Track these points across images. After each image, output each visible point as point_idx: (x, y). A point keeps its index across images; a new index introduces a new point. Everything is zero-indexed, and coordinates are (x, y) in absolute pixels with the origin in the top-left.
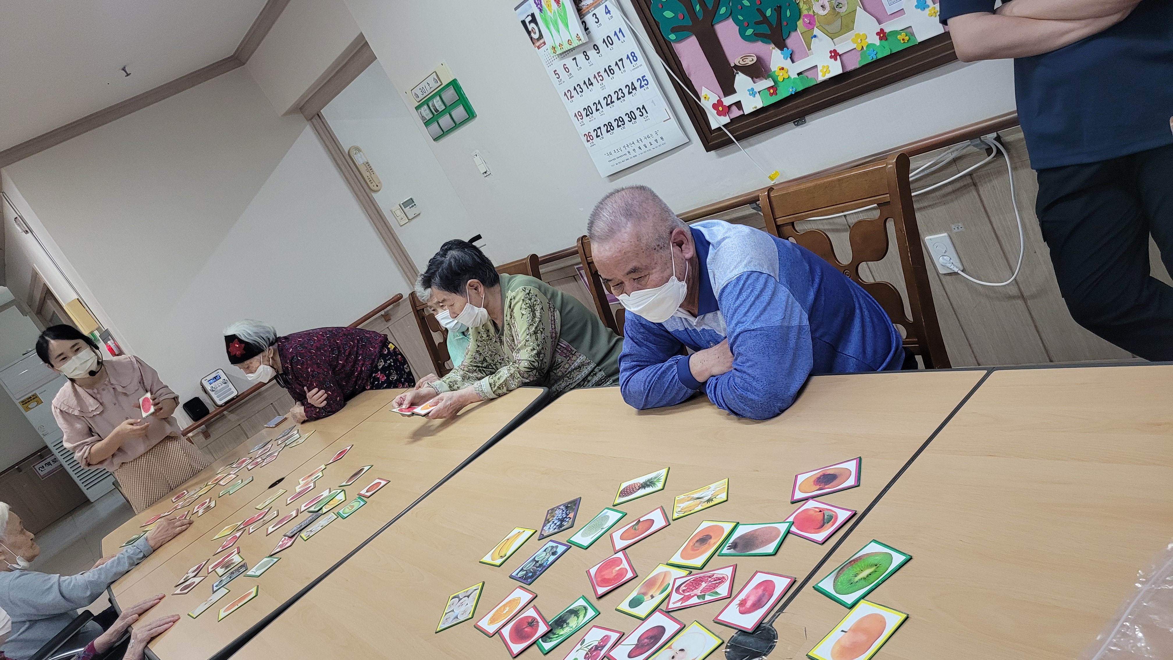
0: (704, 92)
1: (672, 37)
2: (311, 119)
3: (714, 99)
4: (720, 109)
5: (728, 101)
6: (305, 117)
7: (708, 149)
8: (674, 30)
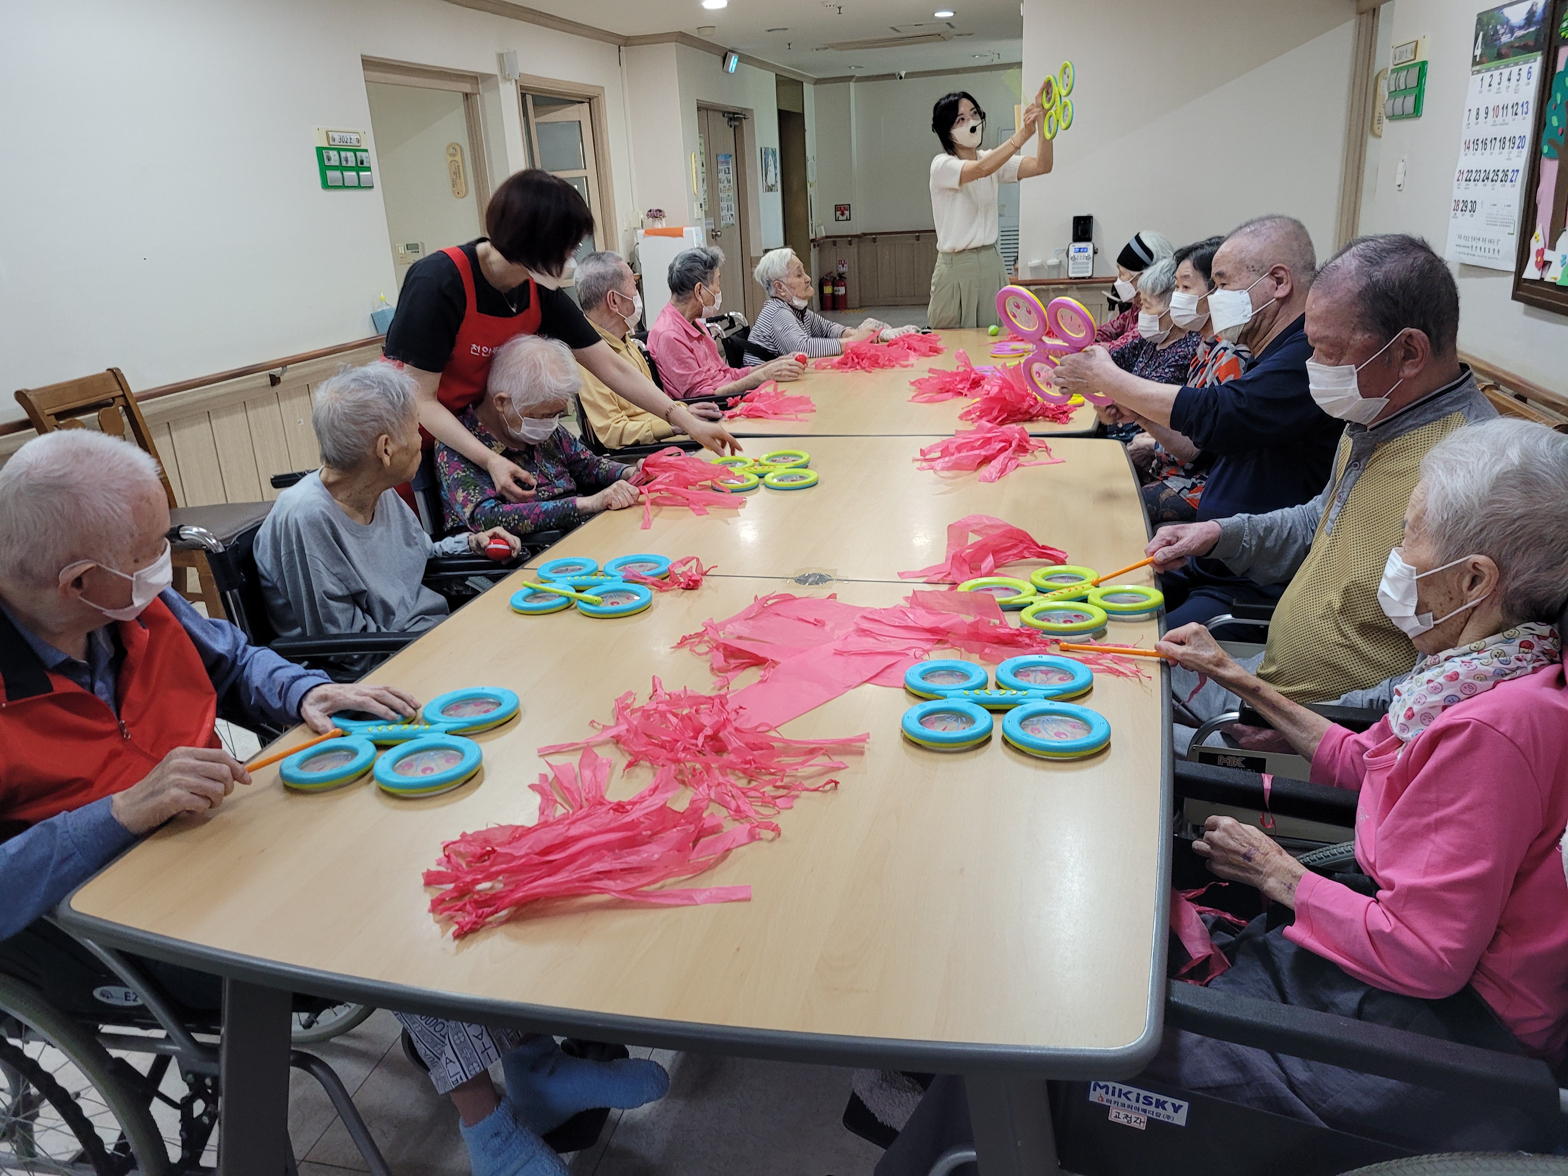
0: (1539, 231)
1: (1545, 149)
2: (1361, 13)
3: (1540, 245)
4: (1539, 259)
5: (1548, 255)
6: (1357, 8)
7: (1515, 297)
8: (1552, 143)
